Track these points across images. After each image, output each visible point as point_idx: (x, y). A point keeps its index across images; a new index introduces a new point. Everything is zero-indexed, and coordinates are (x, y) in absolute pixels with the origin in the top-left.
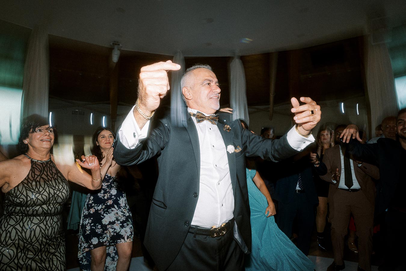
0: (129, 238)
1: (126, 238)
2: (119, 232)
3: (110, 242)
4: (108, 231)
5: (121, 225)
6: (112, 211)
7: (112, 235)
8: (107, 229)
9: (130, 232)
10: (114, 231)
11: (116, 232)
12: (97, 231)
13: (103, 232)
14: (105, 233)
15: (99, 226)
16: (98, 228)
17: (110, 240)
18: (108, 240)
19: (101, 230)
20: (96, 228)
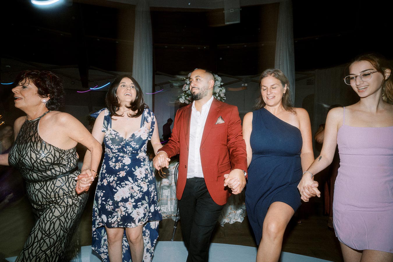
1: (137, 221)
2: (131, 213)
3: (120, 223)
4: (120, 209)
5: (134, 204)
6: (126, 184)
7: (123, 215)
8: (118, 207)
10: (126, 210)
11: (128, 212)
12: (106, 208)
13: (114, 210)
14: (115, 211)
15: (111, 203)
16: (108, 204)
17: (119, 221)
18: (117, 221)
19: (112, 206)
20: (106, 203)
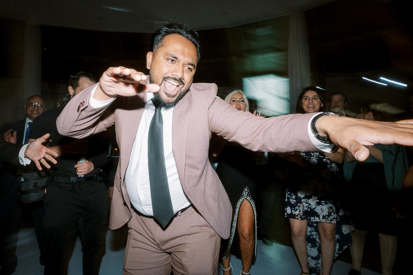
0: (325, 219)
1: (321, 217)
2: (314, 209)
3: (302, 217)
4: (302, 204)
5: (318, 201)
7: (305, 210)
8: (301, 203)
9: (328, 212)
10: (308, 206)
11: (310, 207)
12: (291, 201)
13: (296, 204)
14: (298, 206)
15: (294, 197)
16: (292, 198)
17: (302, 215)
18: (300, 215)
19: (295, 201)
20: (291, 197)
